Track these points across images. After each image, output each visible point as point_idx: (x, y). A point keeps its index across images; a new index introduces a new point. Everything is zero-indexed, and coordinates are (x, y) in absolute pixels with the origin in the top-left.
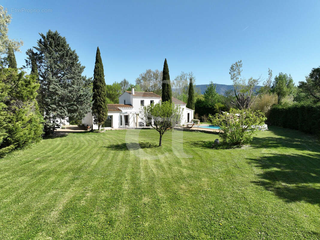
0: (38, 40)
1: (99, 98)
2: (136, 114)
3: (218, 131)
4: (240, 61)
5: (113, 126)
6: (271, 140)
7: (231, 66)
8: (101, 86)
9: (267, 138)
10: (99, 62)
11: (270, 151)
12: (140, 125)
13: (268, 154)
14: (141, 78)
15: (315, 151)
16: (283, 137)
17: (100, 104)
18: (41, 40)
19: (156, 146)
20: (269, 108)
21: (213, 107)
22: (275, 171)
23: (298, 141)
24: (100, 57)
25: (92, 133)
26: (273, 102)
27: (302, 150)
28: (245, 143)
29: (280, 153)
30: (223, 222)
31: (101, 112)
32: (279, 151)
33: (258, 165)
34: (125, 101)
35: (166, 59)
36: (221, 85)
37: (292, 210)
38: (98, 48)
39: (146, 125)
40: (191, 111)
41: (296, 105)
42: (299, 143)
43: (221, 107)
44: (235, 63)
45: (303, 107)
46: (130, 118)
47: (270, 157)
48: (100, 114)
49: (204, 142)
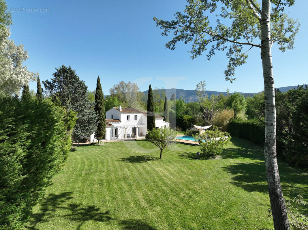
0: (53, 73)
1: (100, 118)
2: (125, 128)
3: (194, 143)
4: (204, 81)
5: (107, 139)
6: (233, 151)
7: (197, 85)
8: (101, 108)
9: (230, 149)
10: (99, 88)
11: (235, 160)
12: (128, 137)
13: (233, 163)
14: (114, 88)
15: (262, 160)
16: (240, 148)
17: (101, 123)
18: (56, 72)
19: (157, 159)
20: (228, 122)
21: (183, 118)
22: (240, 175)
23: (250, 151)
24: (100, 84)
25: (94, 146)
26: (231, 117)
27: (253, 159)
28: (217, 154)
29: (241, 163)
30: (225, 202)
31: (101, 129)
32: (241, 161)
33: (229, 172)
34: (112, 116)
35: (150, 85)
36: (180, 90)
37: (252, 195)
38: (98, 77)
39: (132, 137)
40: (167, 124)
41: (249, 123)
42: (252, 153)
43: (189, 119)
44: (200, 82)
45: (253, 125)
46: (118, 130)
47: (236, 165)
48: (100, 131)
49: (188, 153)
